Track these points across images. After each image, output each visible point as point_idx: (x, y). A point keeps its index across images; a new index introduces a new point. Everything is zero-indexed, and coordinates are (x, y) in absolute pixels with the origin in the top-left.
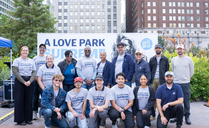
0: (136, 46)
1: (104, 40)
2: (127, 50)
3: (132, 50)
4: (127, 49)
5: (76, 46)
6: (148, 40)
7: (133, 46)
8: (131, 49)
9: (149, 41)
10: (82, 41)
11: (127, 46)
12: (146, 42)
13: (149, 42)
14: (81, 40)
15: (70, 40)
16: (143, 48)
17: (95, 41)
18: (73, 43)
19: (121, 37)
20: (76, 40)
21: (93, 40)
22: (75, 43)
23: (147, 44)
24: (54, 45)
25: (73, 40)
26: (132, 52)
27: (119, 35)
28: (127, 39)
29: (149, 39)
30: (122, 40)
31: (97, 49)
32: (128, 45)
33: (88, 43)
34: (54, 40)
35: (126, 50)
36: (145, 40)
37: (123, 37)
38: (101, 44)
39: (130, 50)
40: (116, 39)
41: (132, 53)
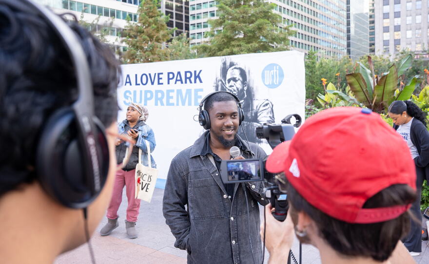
0: (253, 81)
1: (201, 71)
2: (238, 89)
3: (245, 88)
4: (238, 87)
5: (162, 84)
6: (275, 67)
7: (248, 80)
8: (243, 87)
9: (276, 69)
10: (171, 76)
11: (237, 81)
12: (272, 71)
13: (276, 72)
14: (169, 73)
15: (155, 74)
16: (266, 85)
17: (188, 75)
18: (159, 79)
19: (228, 64)
20: (162, 74)
21: (186, 72)
22: (161, 79)
23: (273, 76)
24: (137, 84)
25: (159, 74)
26: (245, 92)
27: (224, 61)
28: (238, 66)
29: (278, 65)
30: (230, 69)
31: (191, 90)
32: (239, 80)
33: (179, 78)
34: (136, 75)
35: (236, 89)
36: (270, 67)
37: (232, 64)
38: (198, 79)
39: (243, 90)
40: (220, 68)
41: (246, 96)
